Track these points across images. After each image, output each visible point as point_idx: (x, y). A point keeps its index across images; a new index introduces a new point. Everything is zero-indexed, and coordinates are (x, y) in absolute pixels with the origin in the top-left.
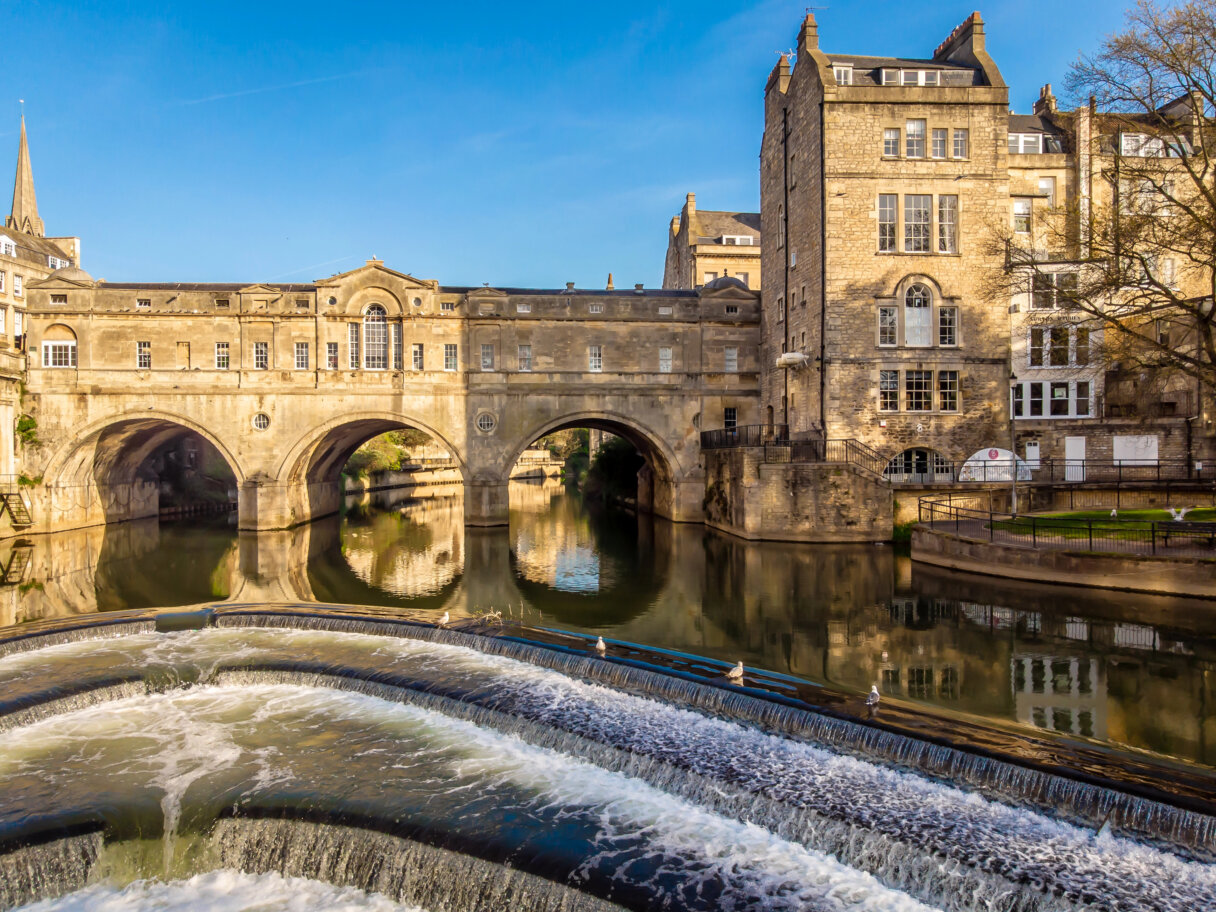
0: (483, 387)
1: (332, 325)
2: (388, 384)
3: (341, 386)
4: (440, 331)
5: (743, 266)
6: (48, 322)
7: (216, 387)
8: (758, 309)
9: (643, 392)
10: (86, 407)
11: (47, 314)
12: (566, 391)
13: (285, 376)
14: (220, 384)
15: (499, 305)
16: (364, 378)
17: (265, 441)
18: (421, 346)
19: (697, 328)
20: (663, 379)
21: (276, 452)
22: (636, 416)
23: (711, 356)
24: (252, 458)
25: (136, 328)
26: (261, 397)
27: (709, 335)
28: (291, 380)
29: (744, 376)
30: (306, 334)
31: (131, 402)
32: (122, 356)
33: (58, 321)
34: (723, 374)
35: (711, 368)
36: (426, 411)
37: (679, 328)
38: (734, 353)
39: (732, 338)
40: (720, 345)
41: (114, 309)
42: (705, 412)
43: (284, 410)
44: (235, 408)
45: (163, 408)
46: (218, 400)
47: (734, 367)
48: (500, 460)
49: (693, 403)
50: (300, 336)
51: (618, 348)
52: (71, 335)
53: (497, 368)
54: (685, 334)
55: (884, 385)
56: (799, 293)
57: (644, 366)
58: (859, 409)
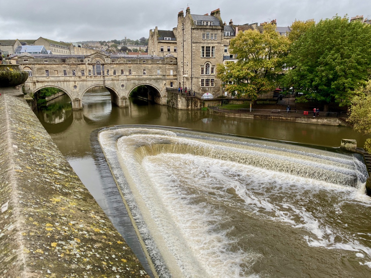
0: (122, 79)
1: (89, 66)
2: (102, 79)
3: (92, 79)
4: (112, 67)
5: (169, 45)
6: (24, 66)
7: (65, 80)
8: (177, 62)
9: (154, 79)
10: (36, 85)
11: (24, 64)
12: (139, 80)
13: (79, 77)
14: (65, 79)
15: (124, 61)
16: (97, 77)
17: (77, 91)
18: (108, 70)
19: (164, 65)
20: (158, 77)
21: (79, 93)
22: (153, 84)
23: (168, 71)
24: (74, 95)
25: (45, 67)
26: (75, 82)
27: (167, 67)
28: (81, 78)
29: (174, 75)
30: (84, 68)
31: (46, 84)
32: (42, 73)
33: (27, 66)
34: (170, 75)
35: (168, 74)
36: (111, 84)
37: (161, 65)
38: (172, 71)
39: (171, 68)
40: (169, 69)
41: (39, 63)
42: (167, 83)
43: (80, 85)
44: (69, 84)
45: (53, 85)
46: (65, 83)
47: (172, 74)
48: (126, 94)
49: (164, 81)
50: (82, 68)
51: (149, 70)
52: (30, 69)
53: (124, 75)
54: (162, 67)
55: (202, 82)
56: (186, 62)
57: (154, 74)
58: (198, 86)
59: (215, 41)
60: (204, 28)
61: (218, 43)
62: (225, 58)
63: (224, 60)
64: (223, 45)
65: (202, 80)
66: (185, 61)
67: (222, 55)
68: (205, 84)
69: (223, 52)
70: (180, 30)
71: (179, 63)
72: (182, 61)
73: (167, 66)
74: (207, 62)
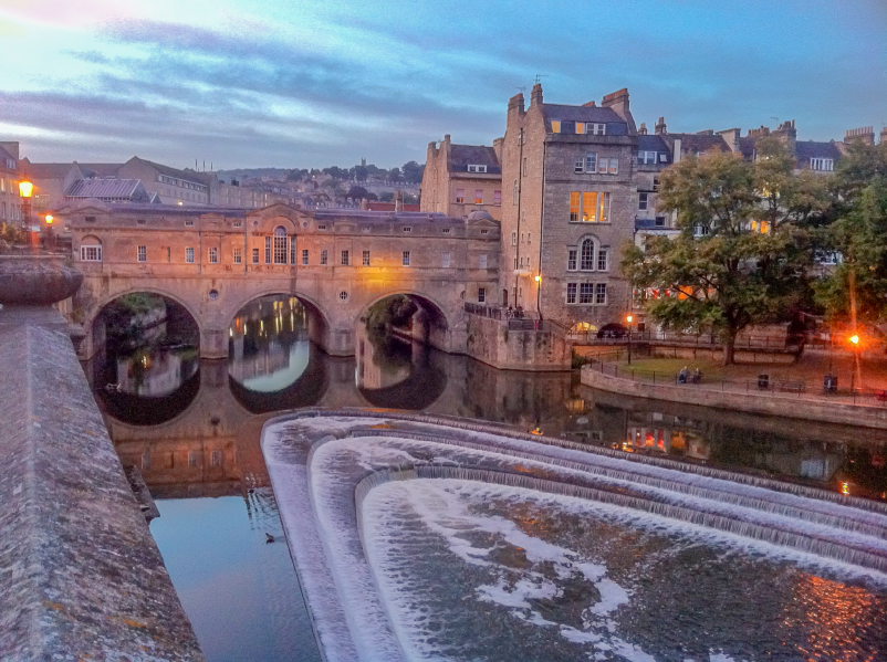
1: (256, 237)
2: (288, 273)
4: (318, 242)
5: (480, 185)
6: (85, 234)
7: (186, 274)
8: (499, 232)
9: (433, 279)
10: (108, 285)
11: (83, 229)
12: (389, 278)
14: (189, 272)
16: (274, 270)
17: (216, 306)
18: (307, 251)
19: (464, 242)
20: (444, 272)
22: (430, 294)
23: (473, 259)
24: (208, 316)
25: (137, 238)
26: (214, 280)
27: (471, 247)
28: (231, 270)
29: (491, 270)
30: (240, 243)
31: (135, 282)
32: (128, 255)
33: (91, 233)
34: (479, 269)
35: (472, 266)
36: (311, 289)
37: (454, 242)
38: (485, 257)
39: (483, 248)
40: (477, 253)
41: (123, 226)
42: (468, 291)
43: (227, 288)
44: (198, 286)
45: (155, 286)
46: (187, 282)
47: (485, 266)
48: (352, 318)
49: (461, 285)
50: (236, 245)
51: (419, 253)
52: (97, 241)
53: (350, 263)
54: (457, 246)
55: (569, 290)
56: (526, 235)
57: (434, 264)
58: (556, 302)
59: (612, 179)
60: (582, 141)
61: (620, 183)
62: (640, 224)
63: (637, 230)
64: (634, 189)
65: (570, 285)
66: (521, 232)
67: (632, 217)
68: (577, 299)
69: (635, 209)
70: (511, 146)
71: (504, 238)
72: (516, 231)
73: (472, 245)
74: (587, 234)
